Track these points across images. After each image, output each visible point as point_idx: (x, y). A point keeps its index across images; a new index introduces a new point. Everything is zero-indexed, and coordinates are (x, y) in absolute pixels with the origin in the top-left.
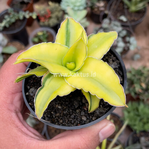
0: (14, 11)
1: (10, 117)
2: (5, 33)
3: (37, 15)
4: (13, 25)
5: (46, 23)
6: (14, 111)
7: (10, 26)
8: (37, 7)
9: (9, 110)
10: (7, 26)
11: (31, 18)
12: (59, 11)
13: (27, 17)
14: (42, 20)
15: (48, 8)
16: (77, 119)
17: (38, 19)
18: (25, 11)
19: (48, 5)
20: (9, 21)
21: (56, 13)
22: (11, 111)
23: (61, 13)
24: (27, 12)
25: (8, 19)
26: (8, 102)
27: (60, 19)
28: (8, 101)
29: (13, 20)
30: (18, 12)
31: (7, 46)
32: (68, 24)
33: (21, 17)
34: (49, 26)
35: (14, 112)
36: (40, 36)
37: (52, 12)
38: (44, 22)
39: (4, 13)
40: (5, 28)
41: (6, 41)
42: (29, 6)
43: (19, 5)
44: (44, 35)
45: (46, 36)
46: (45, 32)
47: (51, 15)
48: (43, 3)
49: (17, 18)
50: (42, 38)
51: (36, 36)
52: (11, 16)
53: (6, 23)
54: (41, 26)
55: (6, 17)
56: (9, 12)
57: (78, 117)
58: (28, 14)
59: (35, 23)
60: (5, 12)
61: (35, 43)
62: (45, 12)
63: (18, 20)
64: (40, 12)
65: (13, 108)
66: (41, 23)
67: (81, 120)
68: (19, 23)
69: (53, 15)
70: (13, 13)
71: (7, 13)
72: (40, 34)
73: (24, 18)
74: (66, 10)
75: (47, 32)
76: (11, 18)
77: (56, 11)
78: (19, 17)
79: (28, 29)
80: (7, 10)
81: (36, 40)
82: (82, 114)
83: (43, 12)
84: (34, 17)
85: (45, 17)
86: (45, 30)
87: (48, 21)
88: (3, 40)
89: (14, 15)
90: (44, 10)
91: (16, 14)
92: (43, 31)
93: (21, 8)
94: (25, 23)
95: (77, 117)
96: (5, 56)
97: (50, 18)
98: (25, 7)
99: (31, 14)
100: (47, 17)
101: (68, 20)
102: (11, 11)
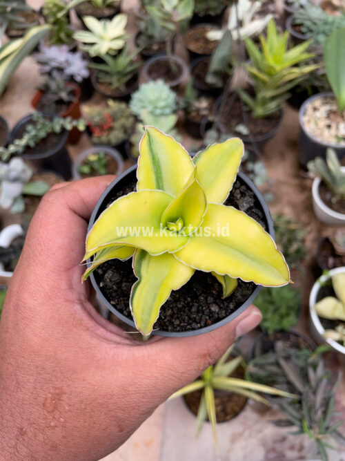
0: (44, 117)
1: (71, 314)
2: (28, 157)
3: (86, 124)
4: (42, 143)
5: (104, 138)
6: (77, 301)
7: (37, 144)
8: (86, 109)
9: (68, 301)
10: (32, 144)
11: (75, 129)
12: (127, 117)
13: (69, 127)
14: (96, 133)
15: (106, 112)
16: (203, 312)
17: (89, 130)
18: (64, 117)
19: (108, 106)
20: (35, 136)
21: (122, 121)
22: (72, 302)
23: (131, 120)
24: (69, 119)
25: (33, 133)
26: (63, 288)
27: (129, 131)
28: (64, 285)
29: (43, 134)
30: (51, 120)
31: (32, 180)
32: (150, 142)
33: (58, 129)
34: (108, 144)
35: (78, 304)
36: (92, 162)
37: (114, 118)
38: (99, 137)
39: (25, 121)
40: (28, 149)
41: (29, 173)
42: (72, 107)
43: (54, 106)
44: (100, 160)
45: (104, 161)
46: (102, 155)
47: (112, 124)
48: (97, 103)
49: (49, 130)
50: (96, 166)
51: (86, 163)
52: (39, 126)
53: (29, 139)
54: (95, 145)
55: (29, 128)
56: (35, 119)
57: (204, 308)
58: (70, 122)
59: (84, 138)
60: (28, 119)
61: (83, 175)
62: (101, 119)
63: (52, 134)
64: (93, 118)
65: (73, 296)
66: (95, 139)
67: (211, 312)
68: (54, 140)
69: (117, 125)
70: (41, 121)
71: (30, 121)
72: (93, 158)
73: (63, 129)
74: (139, 115)
75: (106, 155)
76: (39, 130)
77: (122, 116)
78: (53, 128)
79: (72, 150)
80: (31, 115)
81: (86, 169)
82: (209, 302)
83: (97, 119)
84: (82, 127)
85: (101, 127)
86: (102, 150)
87: (108, 135)
88: (24, 171)
89: (44, 125)
90: (99, 114)
91: (47, 123)
92: (97, 154)
93: (57, 112)
94: (65, 138)
95: (202, 307)
96: (27, 200)
97: (111, 129)
98: (64, 110)
99: (75, 123)
100: (105, 127)
101: (149, 135)
102: (38, 118)
